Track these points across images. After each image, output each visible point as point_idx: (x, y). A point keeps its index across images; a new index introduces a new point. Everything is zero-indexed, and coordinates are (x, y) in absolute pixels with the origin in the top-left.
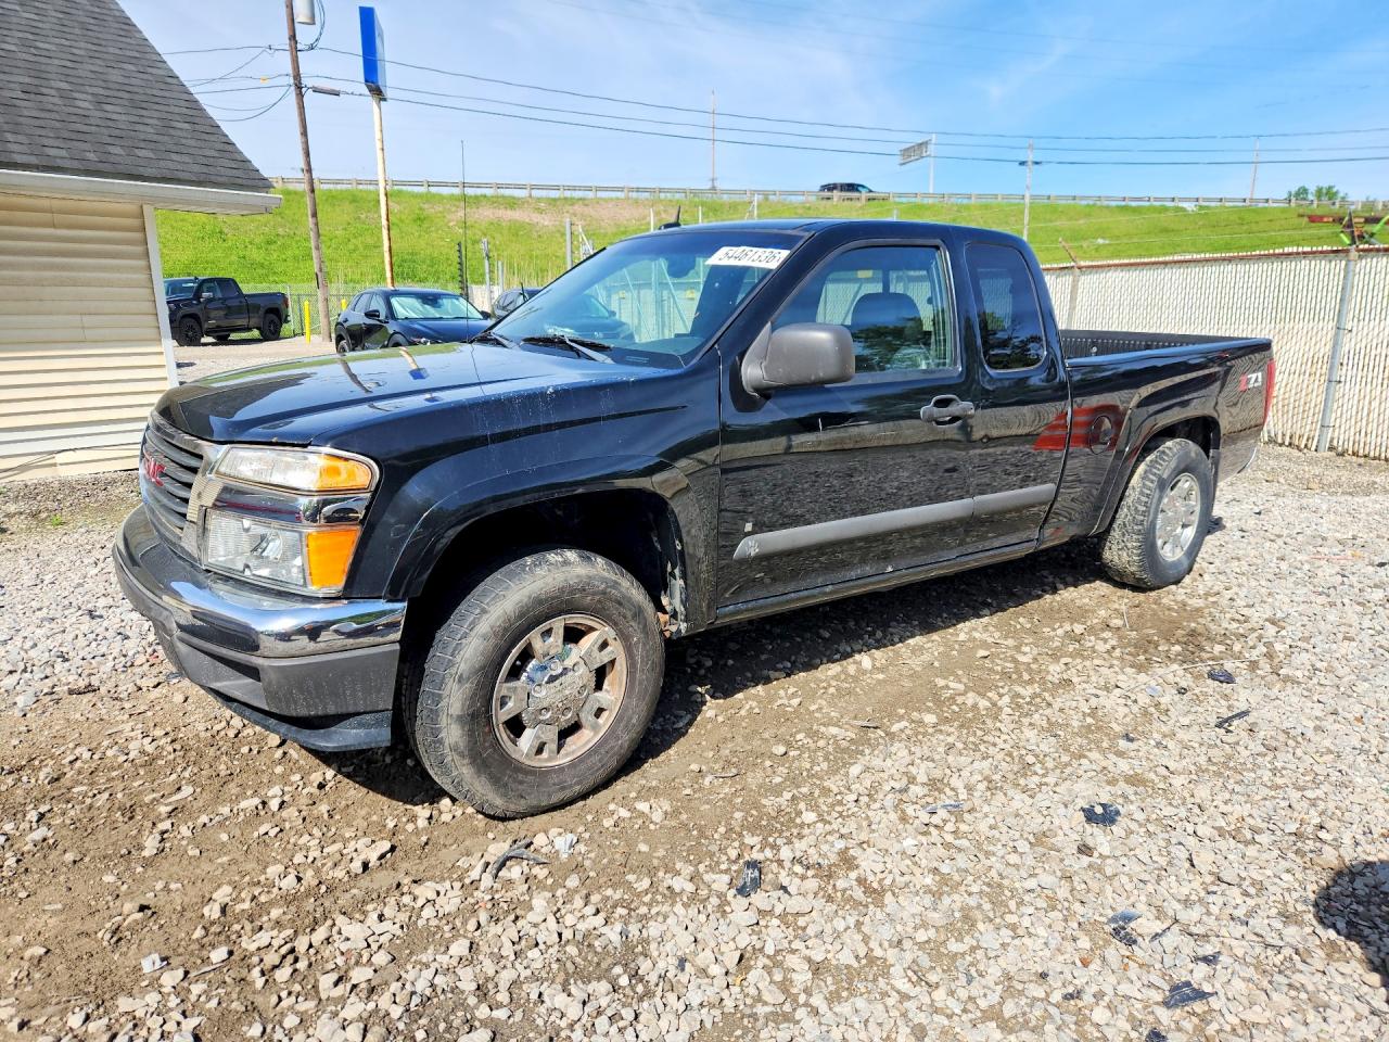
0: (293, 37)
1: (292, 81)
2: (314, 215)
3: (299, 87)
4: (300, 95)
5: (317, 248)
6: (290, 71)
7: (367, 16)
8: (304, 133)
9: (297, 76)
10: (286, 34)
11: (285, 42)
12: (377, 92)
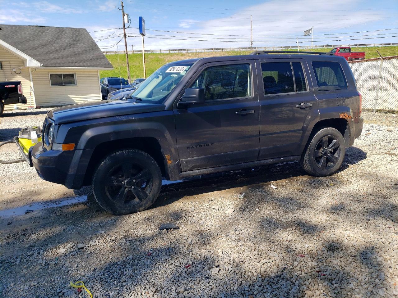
0: (124, 26)
1: (124, 35)
2: (128, 63)
3: (125, 36)
4: (125, 38)
5: (128, 70)
6: (123, 33)
7: (141, 19)
8: (126, 46)
9: (125, 34)
10: (123, 25)
11: (123, 27)
12: (143, 35)
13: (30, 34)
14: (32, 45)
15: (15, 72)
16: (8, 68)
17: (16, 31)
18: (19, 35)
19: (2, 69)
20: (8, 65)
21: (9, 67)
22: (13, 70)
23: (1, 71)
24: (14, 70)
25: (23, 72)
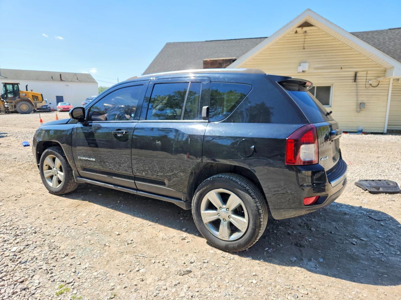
13: (390, 38)
14: (392, 51)
15: (371, 84)
16: (363, 79)
17: (373, 37)
18: (376, 41)
19: (355, 82)
20: (364, 77)
21: (365, 78)
22: (368, 82)
23: (354, 83)
24: (370, 82)
25: (381, 84)
